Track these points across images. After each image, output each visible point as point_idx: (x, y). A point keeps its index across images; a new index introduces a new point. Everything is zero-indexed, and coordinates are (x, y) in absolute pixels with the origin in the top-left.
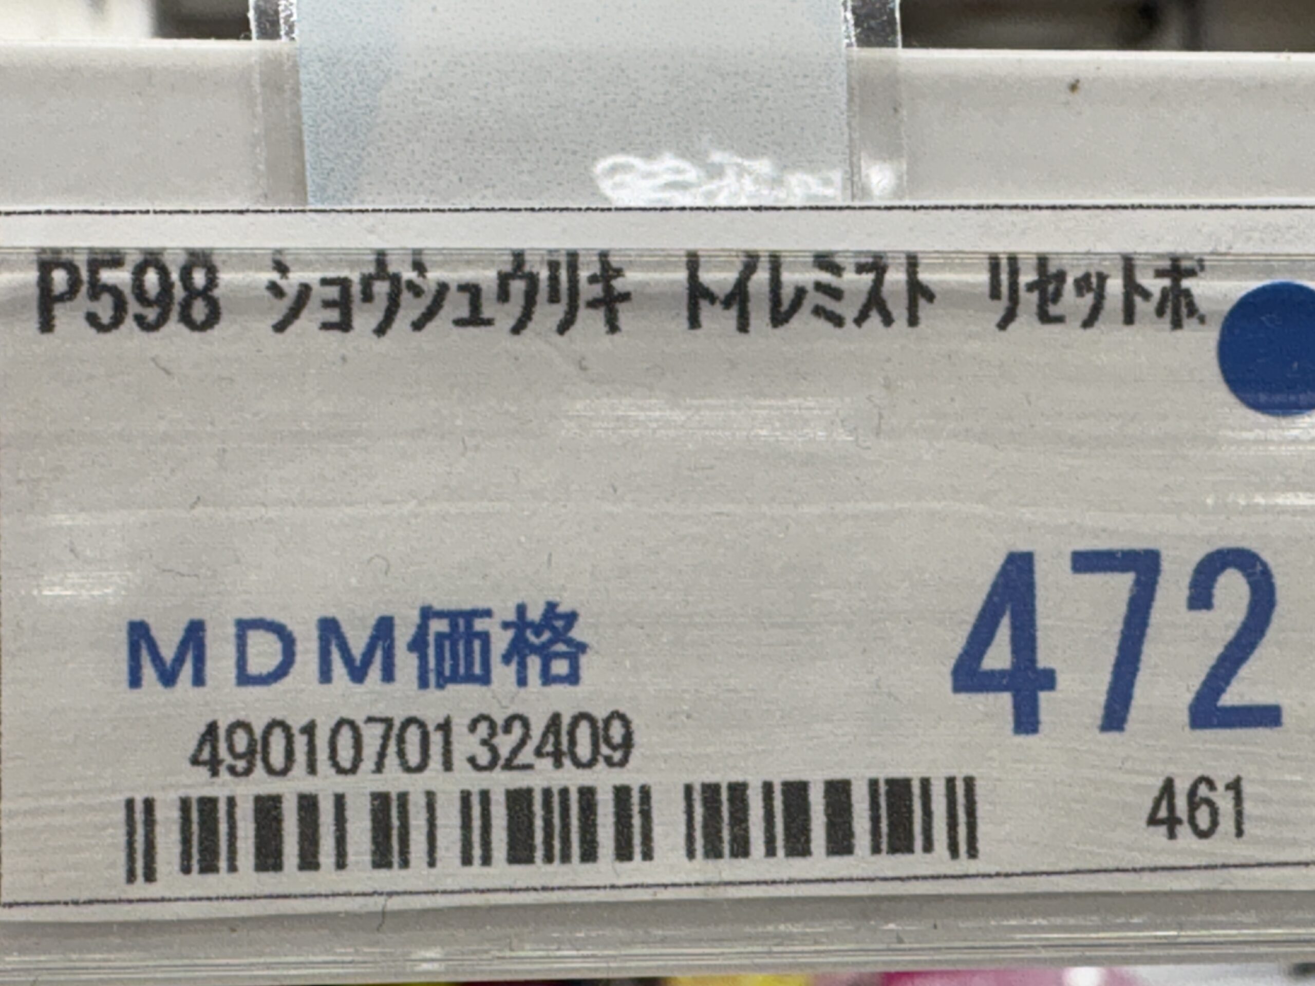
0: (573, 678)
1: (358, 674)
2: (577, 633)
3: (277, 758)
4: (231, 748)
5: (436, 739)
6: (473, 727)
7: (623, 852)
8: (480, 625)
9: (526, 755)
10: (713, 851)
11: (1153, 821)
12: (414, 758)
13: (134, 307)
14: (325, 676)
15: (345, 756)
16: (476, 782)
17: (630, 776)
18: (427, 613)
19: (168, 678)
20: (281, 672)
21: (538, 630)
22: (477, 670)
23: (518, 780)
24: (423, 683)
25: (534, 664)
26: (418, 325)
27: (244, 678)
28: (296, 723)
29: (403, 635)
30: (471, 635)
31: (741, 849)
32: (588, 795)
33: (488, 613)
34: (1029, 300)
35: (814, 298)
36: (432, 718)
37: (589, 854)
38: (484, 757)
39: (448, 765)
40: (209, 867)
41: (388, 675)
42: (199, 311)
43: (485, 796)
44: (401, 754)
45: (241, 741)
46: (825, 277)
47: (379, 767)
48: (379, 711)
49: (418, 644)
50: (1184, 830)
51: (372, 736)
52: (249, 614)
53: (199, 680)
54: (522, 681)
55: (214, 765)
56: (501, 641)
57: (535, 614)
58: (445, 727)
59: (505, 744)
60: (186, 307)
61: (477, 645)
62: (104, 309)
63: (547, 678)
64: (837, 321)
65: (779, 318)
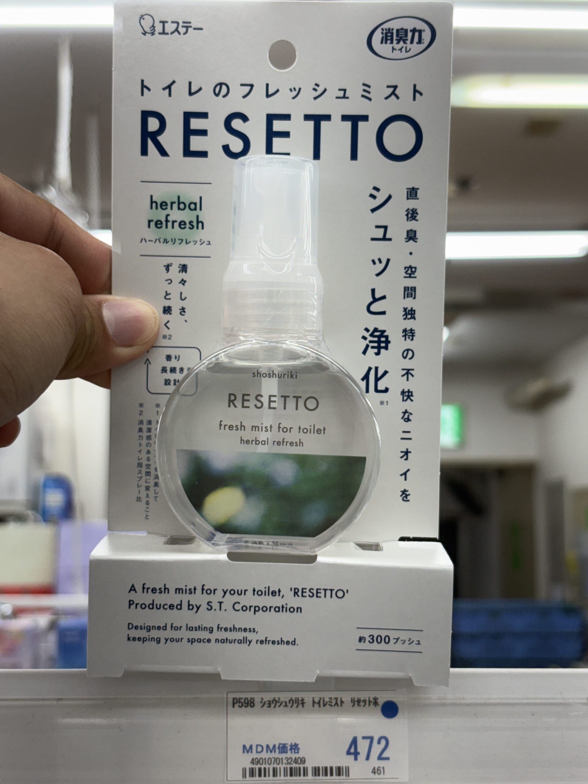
0: (298, 752)
1: (271, 752)
2: (299, 747)
3: (261, 762)
4: (255, 761)
5: (281, 760)
6: (285, 759)
7: (304, 775)
8: (286, 745)
9: (292, 763)
10: (315, 775)
11: (372, 772)
12: (278, 762)
13: (244, 704)
14: (267, 752)
15: (270, 762)
16: (286, 766)
17: (305, 765)
18: (280, 744)
19: (248, 752)
20: (262, 751)
21: (294, 746)
22: (286, 751)
23: (291, 766)
24: (279, 753)
25: (293, 751)
26: (279, 706)
27: (257, 752)
28: (264, 758)
29: (277, 746)
30: (285, 747)
31: (319, 775)
32: (300, 768)
33: (287, 744)
34: (356, 703)
35: (329, 703)
36: (280, 758)
37: (300, 775)
38: (287, 763)
39: (282, 763)
40: (253, 776)
41: (275, 752)
42: (252, 705)
43: (287, 768)
44: (276, 762)
45: (257, 760)
46: (330, 700)
47: (274, 764)
48: (274, 756)
49: (279, 748)
50: (376, 774)
51: (273, 760)
52: (258, 743)
53: (252, 752)
54: (291, 753)
55: (253, 763)
56: (289, 748)
57: (293, 744)
58: (282, 759)
59: (289, 761)
60: (251, 704)
61: (286, 748)
62: (241, 705)
63: (295, 752)
64: (331, 706)
65: (324, 705)
